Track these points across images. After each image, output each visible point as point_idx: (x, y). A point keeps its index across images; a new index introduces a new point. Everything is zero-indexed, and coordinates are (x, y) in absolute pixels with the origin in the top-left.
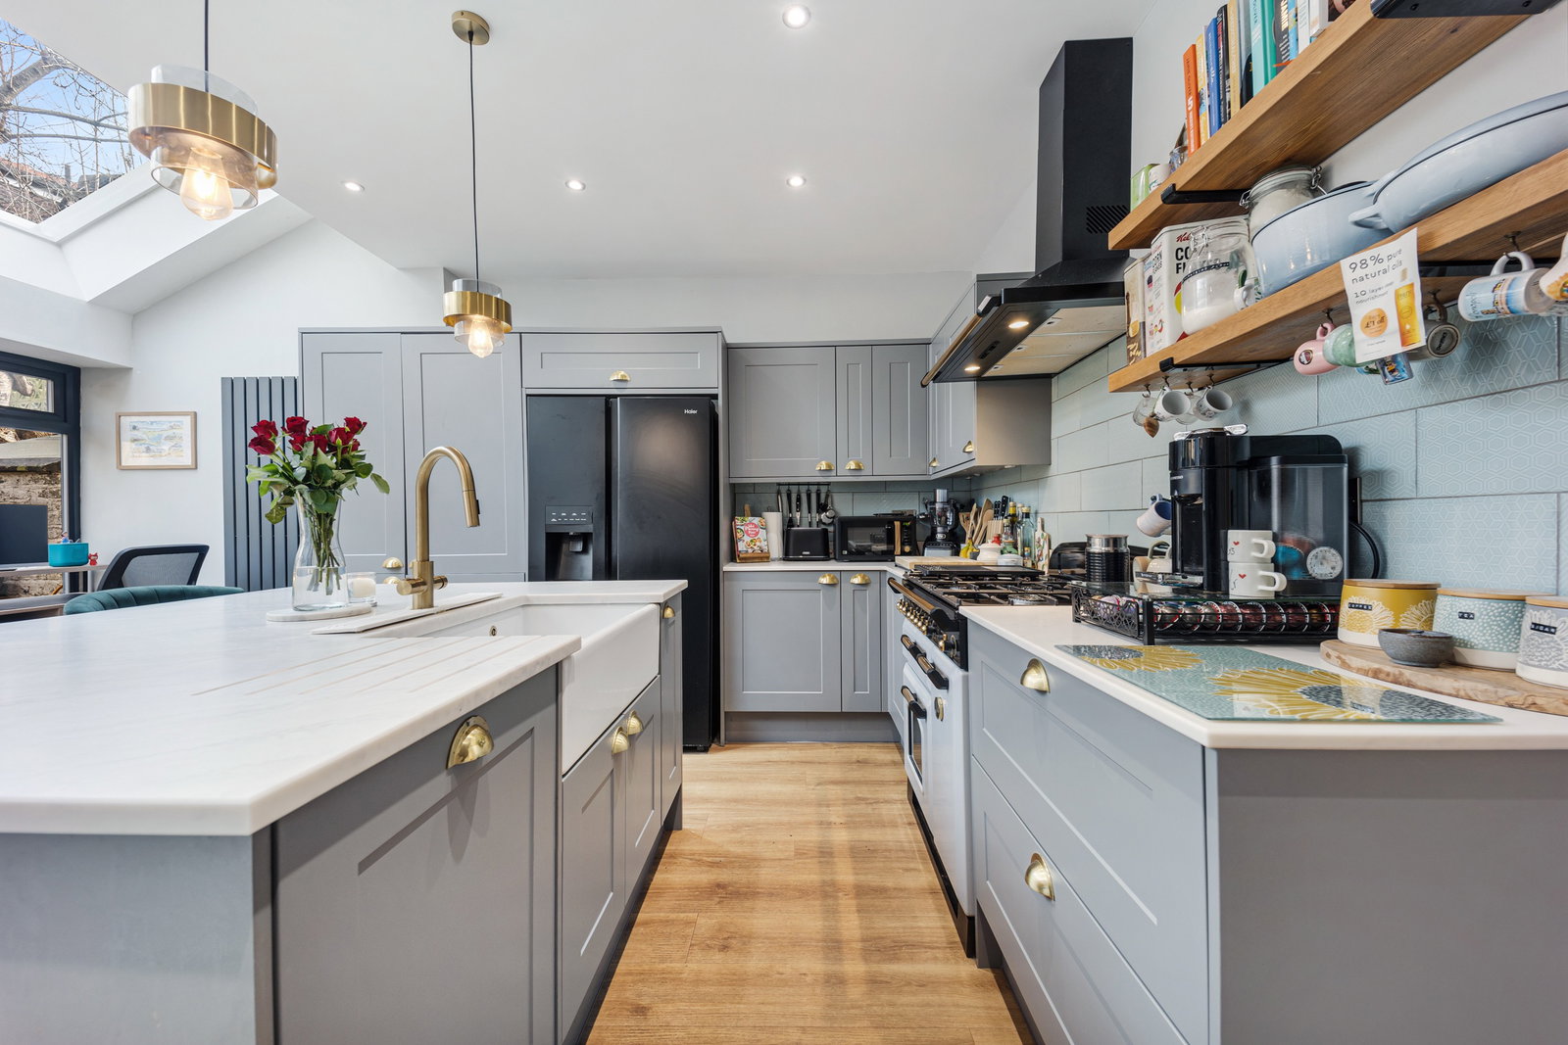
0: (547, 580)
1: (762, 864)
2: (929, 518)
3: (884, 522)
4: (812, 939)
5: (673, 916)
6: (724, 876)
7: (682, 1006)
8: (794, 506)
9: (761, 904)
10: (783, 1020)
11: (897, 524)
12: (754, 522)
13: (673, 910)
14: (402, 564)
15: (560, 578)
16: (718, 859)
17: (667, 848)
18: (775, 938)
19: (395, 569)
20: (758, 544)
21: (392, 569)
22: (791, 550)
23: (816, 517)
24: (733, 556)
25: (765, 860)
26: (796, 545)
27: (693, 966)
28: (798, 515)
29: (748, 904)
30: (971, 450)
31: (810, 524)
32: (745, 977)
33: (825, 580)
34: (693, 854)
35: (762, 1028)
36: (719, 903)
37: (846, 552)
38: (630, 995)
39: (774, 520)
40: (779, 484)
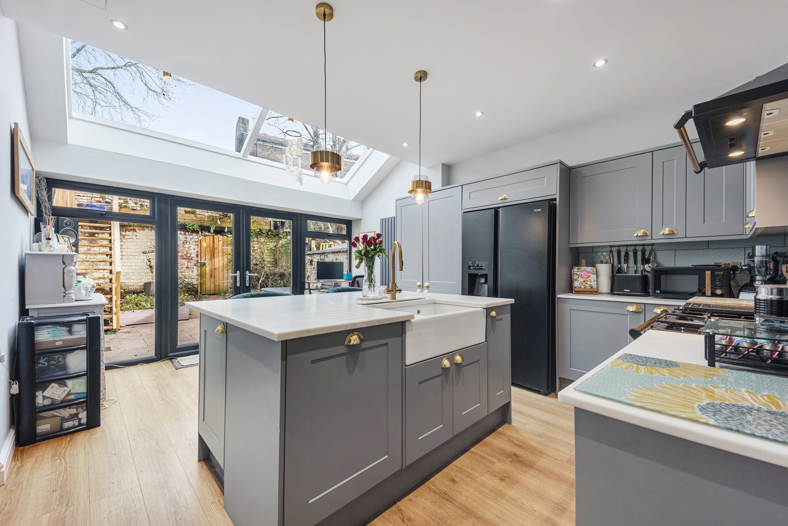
0: (468, 295)
1: (544, 456)
2: (751, 269)
3: (699, 271)
4: (550, 500)
5: (486, 456)
6: (520, 452)
7: (470, 489)
8: (622, 260)
9: (531, 472)
10: (512, 521)
11: (708, 273)
12: (587, 270)
13: (487, 454)
14: (422, 285)
15: (475, 294)
16: (522, 444)
17: (500, 429)
18: (530, 489)
19: (420, 286)
20: (589, 283)
21: (419, 286)
22: (615, 288)
23: (640, 267)
24: (571, 289)
25: (547, 456)
26: (619, 284)
27: (484, 479)
28: (625, 266)
29: (525, 469)
30: (753, 215)
31: (636, 272)
32: (504, 495)
33: (631, 308)
34: (511, 437)
35: (499, 517)
36: (511, 461)
37: (659, 292)
38: (453, 474)
39: (604, 270)
40: (611, 246)
